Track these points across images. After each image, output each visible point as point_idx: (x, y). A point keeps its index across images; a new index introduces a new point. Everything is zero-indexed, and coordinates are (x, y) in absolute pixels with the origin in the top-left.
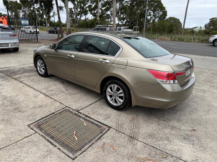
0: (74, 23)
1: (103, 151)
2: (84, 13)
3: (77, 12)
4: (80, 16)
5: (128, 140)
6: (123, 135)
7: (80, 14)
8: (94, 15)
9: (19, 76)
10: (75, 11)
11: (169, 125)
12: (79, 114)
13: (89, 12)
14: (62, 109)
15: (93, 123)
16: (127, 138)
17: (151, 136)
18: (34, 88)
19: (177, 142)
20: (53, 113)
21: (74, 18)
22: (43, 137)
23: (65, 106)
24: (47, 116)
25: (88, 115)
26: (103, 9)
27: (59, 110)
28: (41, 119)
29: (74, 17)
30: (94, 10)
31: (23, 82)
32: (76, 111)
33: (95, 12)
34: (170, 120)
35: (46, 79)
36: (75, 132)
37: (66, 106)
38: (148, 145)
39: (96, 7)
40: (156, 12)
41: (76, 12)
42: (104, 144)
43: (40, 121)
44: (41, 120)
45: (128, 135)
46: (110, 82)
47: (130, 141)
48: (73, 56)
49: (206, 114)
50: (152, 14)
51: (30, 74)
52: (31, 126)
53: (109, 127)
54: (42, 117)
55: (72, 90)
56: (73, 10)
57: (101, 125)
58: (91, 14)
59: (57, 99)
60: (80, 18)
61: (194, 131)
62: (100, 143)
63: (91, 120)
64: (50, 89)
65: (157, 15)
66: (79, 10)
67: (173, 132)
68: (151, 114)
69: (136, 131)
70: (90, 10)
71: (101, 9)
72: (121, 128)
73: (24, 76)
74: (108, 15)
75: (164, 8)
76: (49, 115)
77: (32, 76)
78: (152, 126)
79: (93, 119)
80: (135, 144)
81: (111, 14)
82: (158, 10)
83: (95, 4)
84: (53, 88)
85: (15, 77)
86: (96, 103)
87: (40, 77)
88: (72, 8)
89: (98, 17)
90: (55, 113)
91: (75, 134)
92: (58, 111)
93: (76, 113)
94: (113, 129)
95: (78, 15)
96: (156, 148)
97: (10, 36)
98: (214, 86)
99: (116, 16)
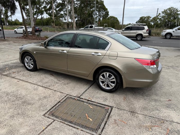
1: (118, 125)
2: (40, 13)
3: (34, 12)
4: (37, 16)
5: (131, 114)
6: (125, 111)
8: (50, 15)
9: (8, 72)
11: (152, 99)
12: (81, 99)
13: (45, 12)
14: (65, 97)
15: (96, 105)
16: (129, 113)
17: (145, 108)
18: (29, 82)
19: (164, 110)
20: (59, 102)
22: (63, 123)
23: (66, 95)
24: (56, 105)
25: (89, 99)
26: (57, 10)
28: (52, 108)
30: (49, 11)
31: (16, 77)
32: (78, 97)
33: (50, 12)
34: (151, 95)
35: (36, 73)
36: (87, 115)
37: (67, 95)
38: (146, 115)
39: (51, 8)
40: (100, 13)
42: (115, 120)
44: (52, 109)
45: (129, 110)
46: (102, 70)
47: (133, 115)
48: (65, 52)
49: (170, 87)
50: (98, 13)
52: (47, 115)
53: (111, 107)
54: (52, 106)
55: (64, 81)
57: (104, 106)
58: (47, 13)
59: (56, 89)
60: (37, 17)
61: (170, 101)
62: (111, 120)
63: (94, 103)
64: (44, 81)
65: (102, 15)
66: (35, 10)
67: (158, 104)
68: (135, 92)
69: (132, 107)
71: (55, 9)
72: (121, 106)
74: (62, 14)
75: (107, 9)
76: (56, 104)
77: (20, 72)
78: (141, 101)
79: (95, 102)
80: (137, 116)
81: (64, 14)
82: (102, 11)
83: (50, 5)
84: (46, 80)
85: (6, 73)
86: (89, 89)
87: (29, 71)
89: (53, 16)
90: (61, 102)
92: (62, 99)
93: (79, 99)
94: (115, 107)
95: (35, 14)
96: (153, 117)
98: (164, 68)
99: (69, 15)
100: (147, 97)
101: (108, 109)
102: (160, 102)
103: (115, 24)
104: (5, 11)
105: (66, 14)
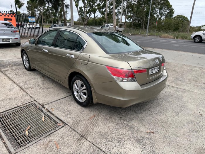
0: (83, 21)
1: (46, 148)
2: (93, 11)
4: (90, 14)
5: (77, 138)
6: (75, 133)
7: (89, 12)
8: (102, 13)
9: (7, 69)
10: (85, 10)
11: (128, 125)
12: (43, 109)
14: (29, 103)
15: (51, 118)
16: (77, 135)
17: (103, 136)
18: (14, 81)
19: (127, 144)
20: (19, 107)
21: (83, 16)
23: (33, 100)
24: (12, 109)
25: (51, 111)
26: (110, 8)
27: (26, 104)
28: (5, 111)
29: (84, 15)
30: (103, 9)
31: (7, 75)
32: (42, 106)
33: (104, 10)
34: (132, 120)
35: (30, 72)
36: (29, 127)
37: (35, 100)
38: (95, 145)
39: (104, 6)
40: (162, 10)
41: (86, 10)
42: (51, 141)
43: (2, 113)
44: (4, 113)
45: (80, 133)
47: (78, 140)
48: (47, 51)
49: (174, 115)
50: (158, 11)
51: (19, 67)
53: (65, 124)
54: (7, 110)
55: (48, 85)
56: (83, 8)
57: (58, 121)
58: (99, 12)
59: (29, 93)
60: (89, 16)
61: (152, 134)
62: (47, 140)
63: (51, 115)
64: (28, 82)
65: (164, 13)
66: (88, 8)
67: (129, 133)
68: (115, 112)
69: (90, 130)
70: (99, 9)
71: (109, 7)
72: (77, 126)
73: (12, 69)
75: (171, 6)
77: (18, 70)
78: (110, 125)
79: (53, 115)
80: (82, 143)
81: (118, 12)
82: (165, 8)
83: (103, 3)
84: (33, 81)
85: (3, 70)
86: (65, 98)
87: (26, 70)
88: (82, 7)
89: (106, 15)
90: (20, 107)
91: (28, 129)
92: (25, 104)
94: (68, 126)
95: (87, 13)
96: (101, 150)
97: (11, 31)
98: (198, 86)
99: (123, 14)
100: (124, 121)
101: (60, 125)
102: (134, 132)
103: (180, 25)
104: (60, 10)
105: (120, 13)
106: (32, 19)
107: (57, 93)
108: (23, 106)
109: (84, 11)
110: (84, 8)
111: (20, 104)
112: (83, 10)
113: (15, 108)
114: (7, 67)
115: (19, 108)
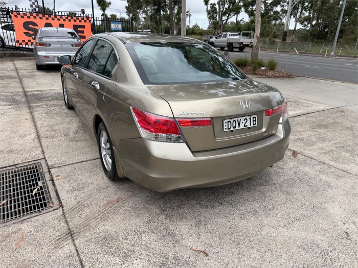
0: (215, 29)
2: (234, 11)
3: (223, 10)
4: (228, 17)
5: (60, 235)
6: (63, 225)
7: (228, 12)
8: (251, 14)
9: (40, 104)
10: (220, 8)
13: (244, 8)
14: (34, 161)
15: (47, 192)
17: (106, 240)
18: (36, 123)
20: (15, 165)
21: (216, 20)
25: (55, 178)
26: (268, 3)
27: (28, 162)
29: (217, 18)
30: (253, 6)
31: (34, 113)
32: (48, 168)
33: (254, 8)
37: (44, 158)
38: (78, 255)
41: (221, 10)
45: (71, 227)
47: (59, 239)
48: (77, 75)
53: (61, 206)
55: (83, 134)
56: (217, 6)
57: (54, 199)
58: (246, 12)
59: (45, 145)
60: (227, 20)
62: (13, 228)
66: (226, 6)
70: (246, 6)
74: (276, 13)
76: (6, 167)
77: (56, 106)
78: (134, 221)
79: (55, 187)
80: (61, 246)
81: (282, 10)
84: (62, 126)
85: (33, 105)
86: (93, 161)
88: (215, 4)
90: (17, 166)
92: (25, 163)
93: (46, 171)
94: (63, 210)
95: (224, 14)
96: (83, 267)
97: (72, 45)
99: (291, 15)
100: (166, 218)
101: (52, 207)
102: (170, 244)
104: (178, 11)
105: (285, 12)
106: (116, 26)
107: (87, 149)
108: (22, 165)
109: (218, 10)
110: (219, 6)
111: (19, 161)
112: (216, 9)
113: (9, 166)
114: (42, 101)
115: (14, 167)
